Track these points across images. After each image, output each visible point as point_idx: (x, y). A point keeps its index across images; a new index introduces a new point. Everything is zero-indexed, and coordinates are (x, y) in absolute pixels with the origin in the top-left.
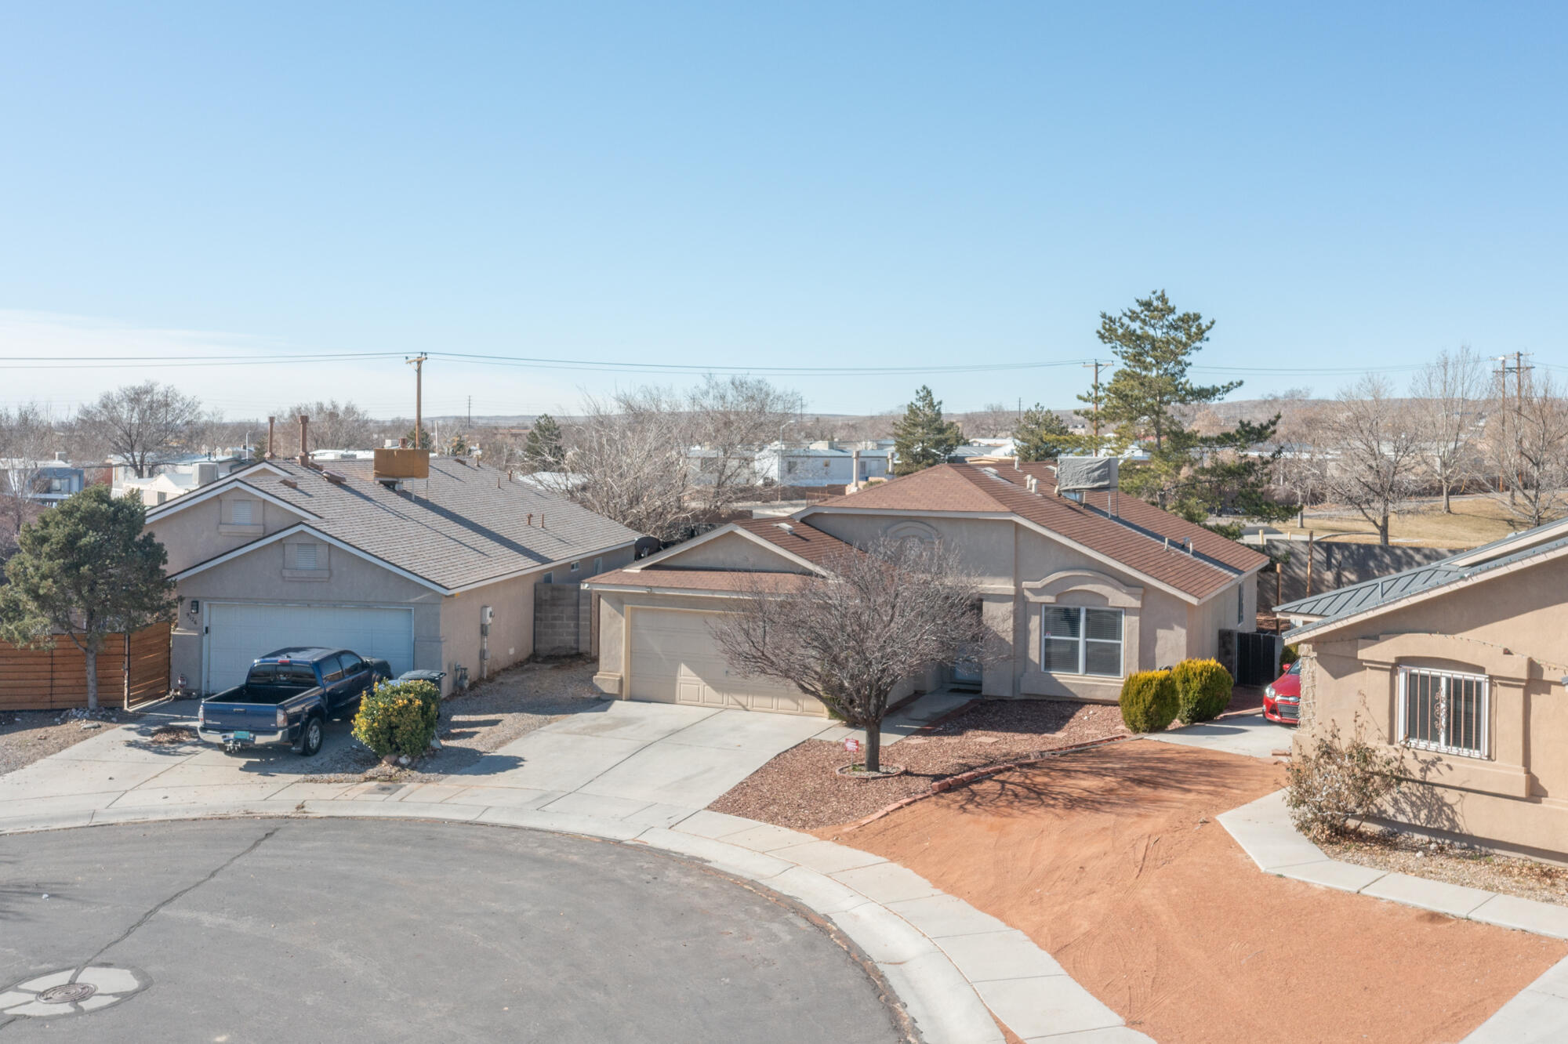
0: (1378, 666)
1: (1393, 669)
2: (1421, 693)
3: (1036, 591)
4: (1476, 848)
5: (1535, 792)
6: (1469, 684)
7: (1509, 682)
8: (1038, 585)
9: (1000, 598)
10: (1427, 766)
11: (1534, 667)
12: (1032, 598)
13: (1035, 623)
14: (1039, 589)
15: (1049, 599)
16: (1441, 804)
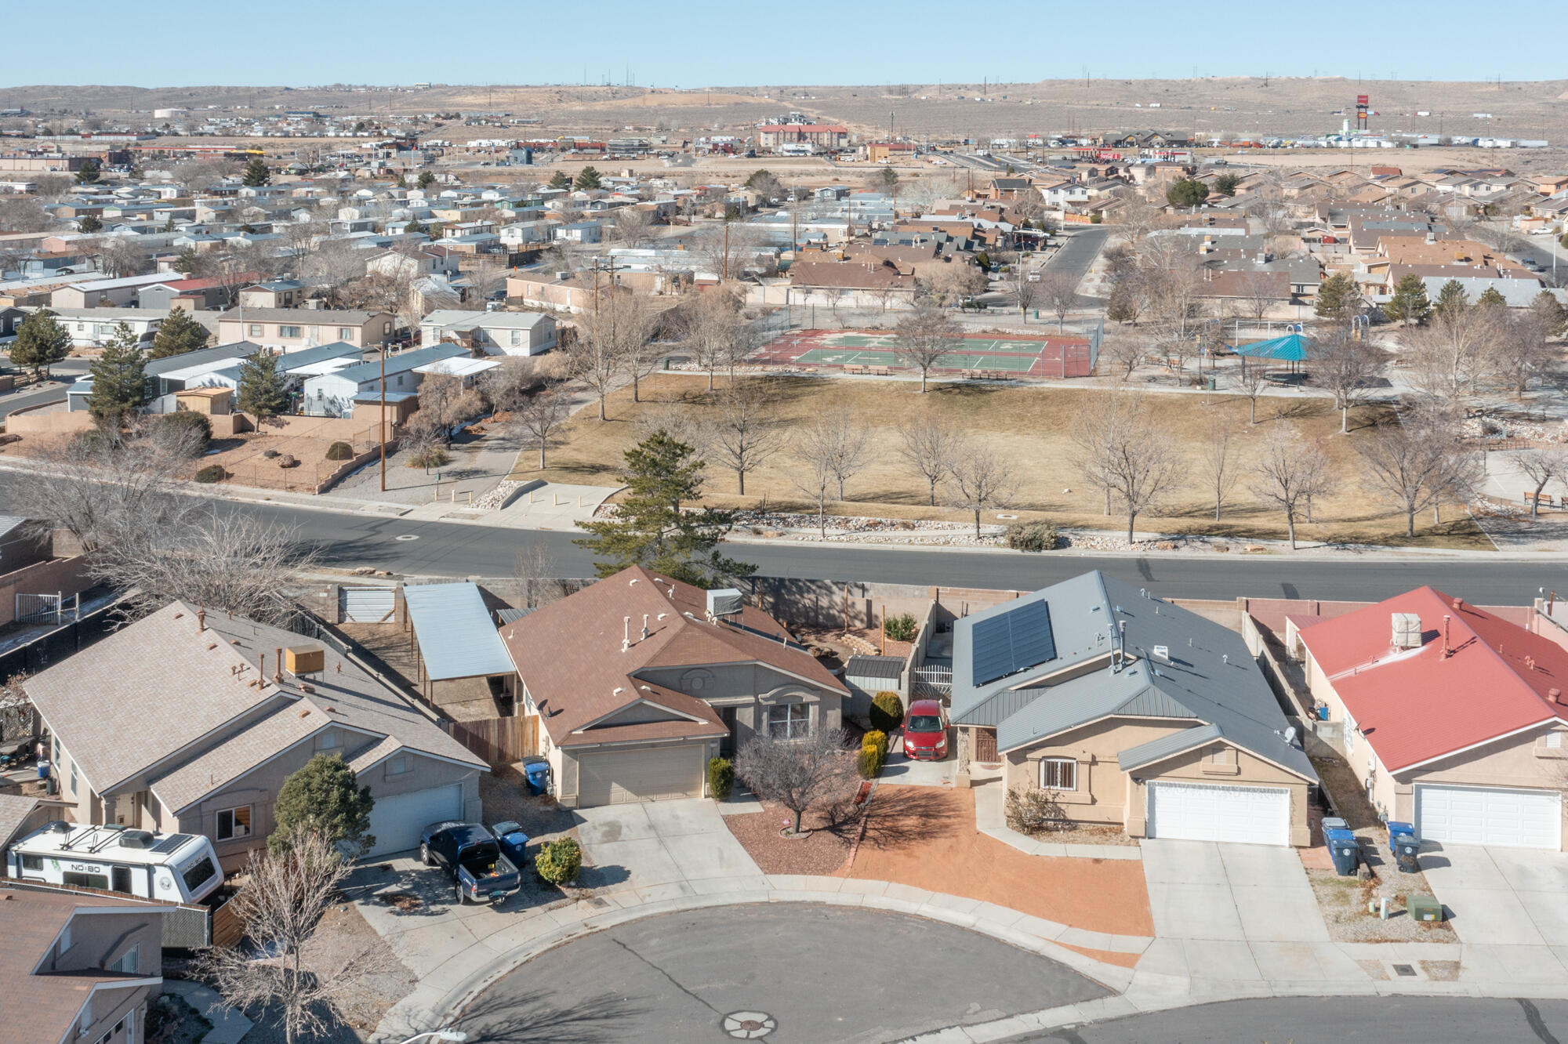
0: (1033, 760)
1: (1040, 761)
2: (1051, 769)
3: (766, 699)
4: (1072, 825)
5: (1094, 801)
6: (1070, 764)
7: (1083, 763)
8: (768, 695)
9: (746, 705)
10: (1055, 796)
11: (1094, 757)
12: (764, 703)
13: (765, 716)
14: (767, 697)
15: (773, 702)
16: (1060, 809)
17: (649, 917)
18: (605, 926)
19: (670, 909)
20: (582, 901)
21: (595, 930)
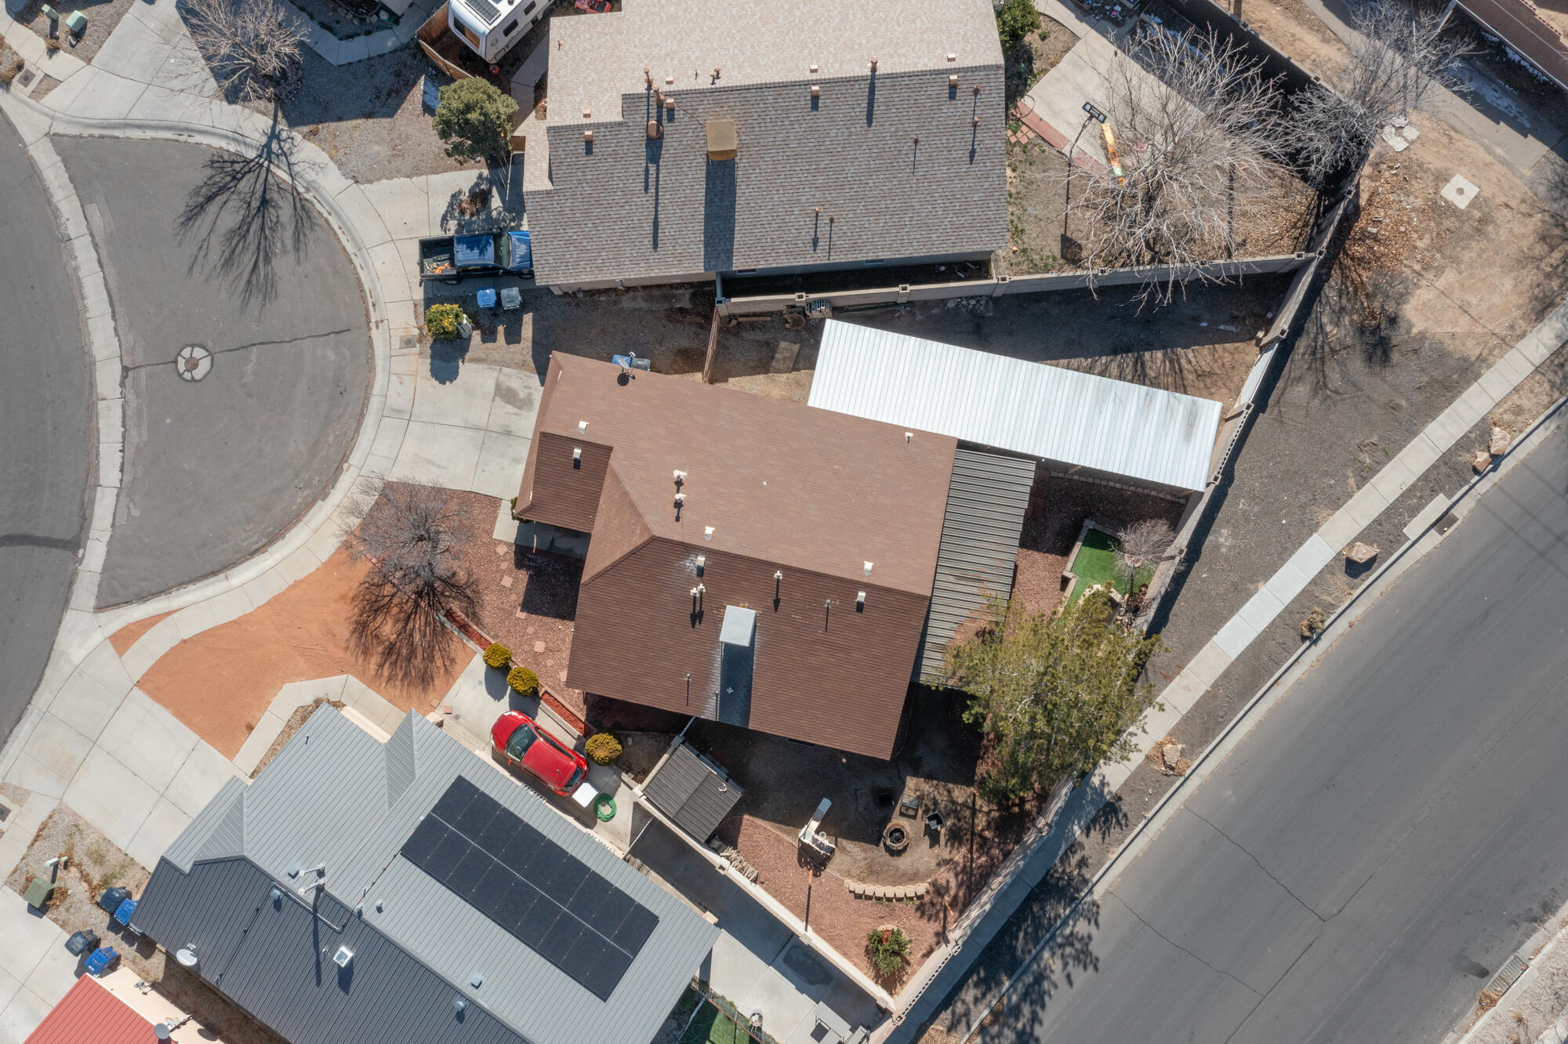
17: (372, 370)
18: (374, 333)
19: (377, 388)
20: (416, 332)
21: (373, 325)
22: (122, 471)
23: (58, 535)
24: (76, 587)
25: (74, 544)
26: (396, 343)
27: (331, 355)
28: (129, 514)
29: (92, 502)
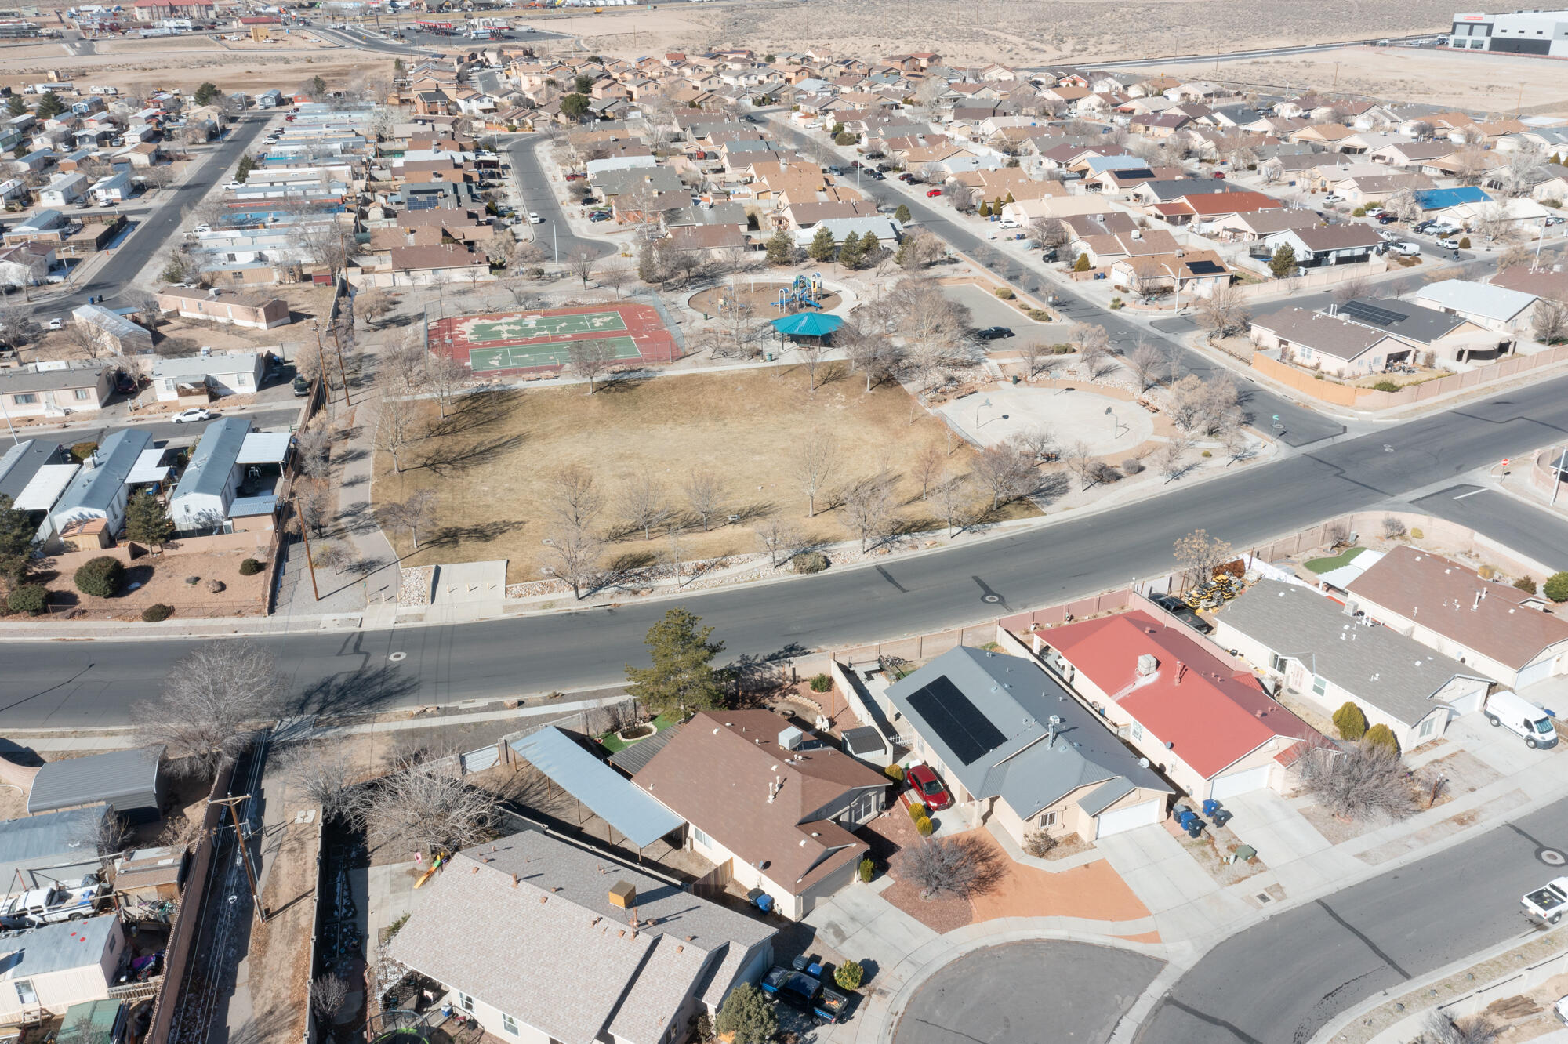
17: (915, 993)
18: (901, 1010)
19: (919, 982)
20: (873, 995)
21: (899, 1015)
22: (1118, 1024)
23: (1179, 1011)
24: (1177, 979)
25: (1169, 1001)
26: (890, 997)
27: (937, 1012)
28: (1123, 998)
29: (1148, 1018)
